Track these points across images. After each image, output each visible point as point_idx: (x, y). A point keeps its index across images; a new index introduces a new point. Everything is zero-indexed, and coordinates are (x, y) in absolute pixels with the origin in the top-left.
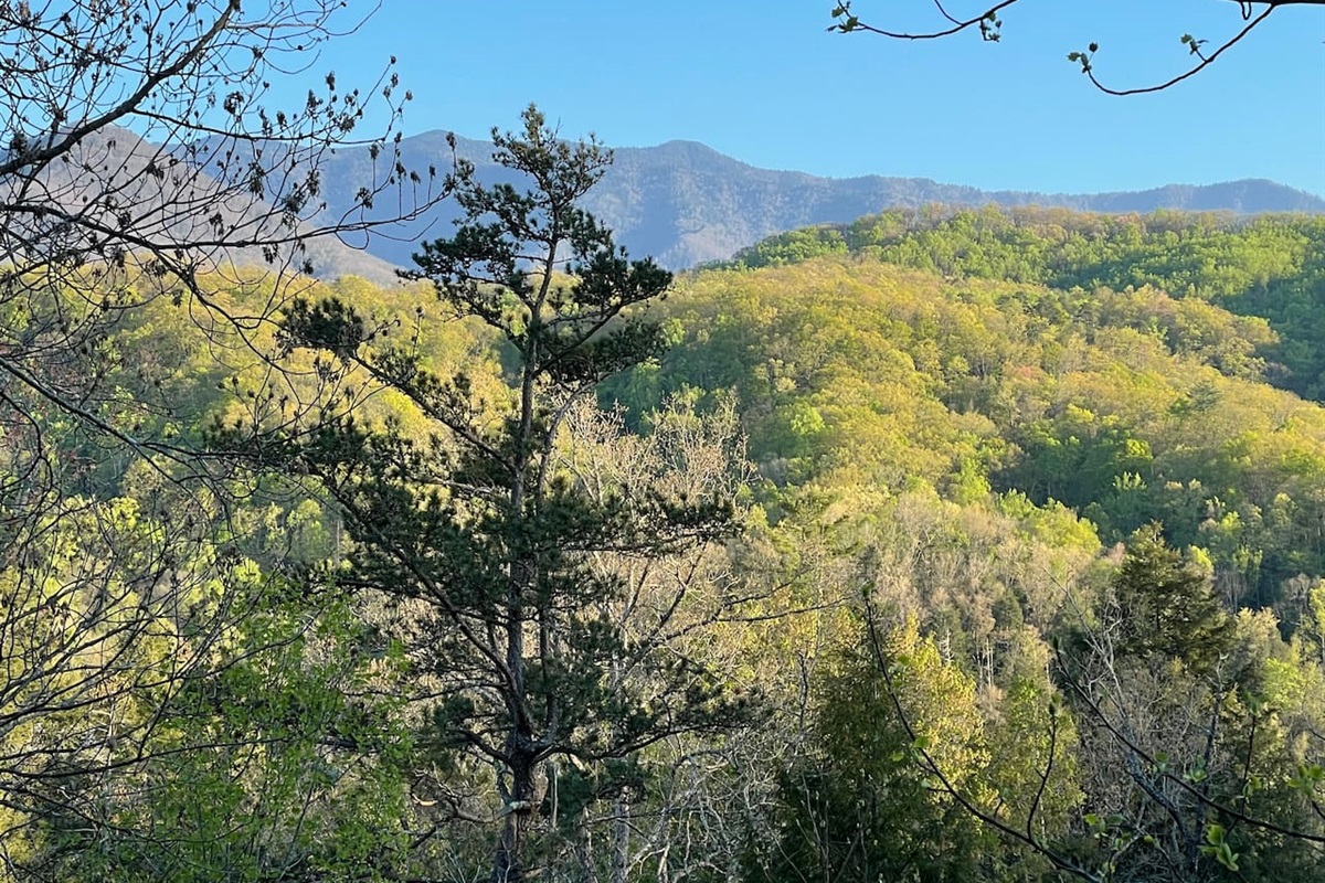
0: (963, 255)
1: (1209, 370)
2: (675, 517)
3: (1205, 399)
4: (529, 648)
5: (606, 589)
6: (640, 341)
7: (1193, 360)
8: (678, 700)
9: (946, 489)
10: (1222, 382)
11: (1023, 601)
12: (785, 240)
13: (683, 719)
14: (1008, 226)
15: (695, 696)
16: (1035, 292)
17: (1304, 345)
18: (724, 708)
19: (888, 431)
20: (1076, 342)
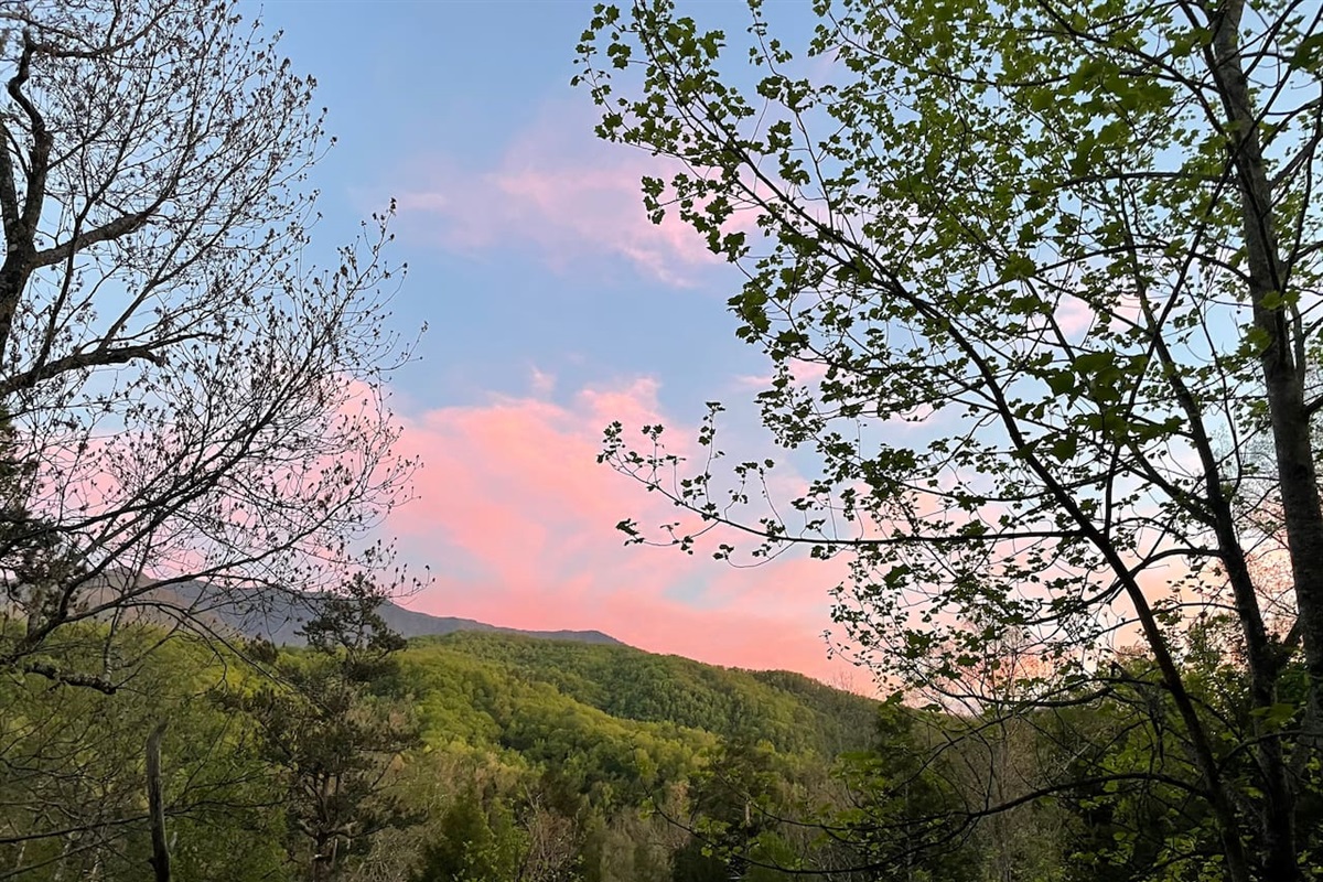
0: (485, 650)
1: (573, 700)
2: (396, 737)
3: (571, 711)
4: (330, 791)
5: (368, 765)
6: (389, 669)
7: (568, 696)
8: (389, 814)
9: (470, 741)
10: (577, 706)
11: (495, 787)
12: (416, 639)
13: (390, 821)
14: (502, 641)
15: (397, 812)
16: (511, 666)
17: (608, 694)
18: (409, 817)
19: (450, 716)
20: (526, 687)
